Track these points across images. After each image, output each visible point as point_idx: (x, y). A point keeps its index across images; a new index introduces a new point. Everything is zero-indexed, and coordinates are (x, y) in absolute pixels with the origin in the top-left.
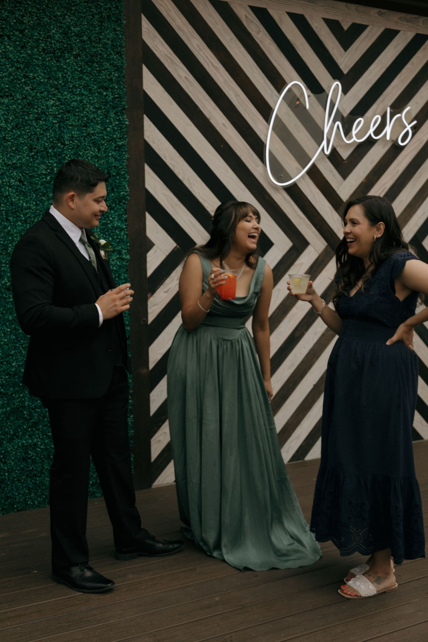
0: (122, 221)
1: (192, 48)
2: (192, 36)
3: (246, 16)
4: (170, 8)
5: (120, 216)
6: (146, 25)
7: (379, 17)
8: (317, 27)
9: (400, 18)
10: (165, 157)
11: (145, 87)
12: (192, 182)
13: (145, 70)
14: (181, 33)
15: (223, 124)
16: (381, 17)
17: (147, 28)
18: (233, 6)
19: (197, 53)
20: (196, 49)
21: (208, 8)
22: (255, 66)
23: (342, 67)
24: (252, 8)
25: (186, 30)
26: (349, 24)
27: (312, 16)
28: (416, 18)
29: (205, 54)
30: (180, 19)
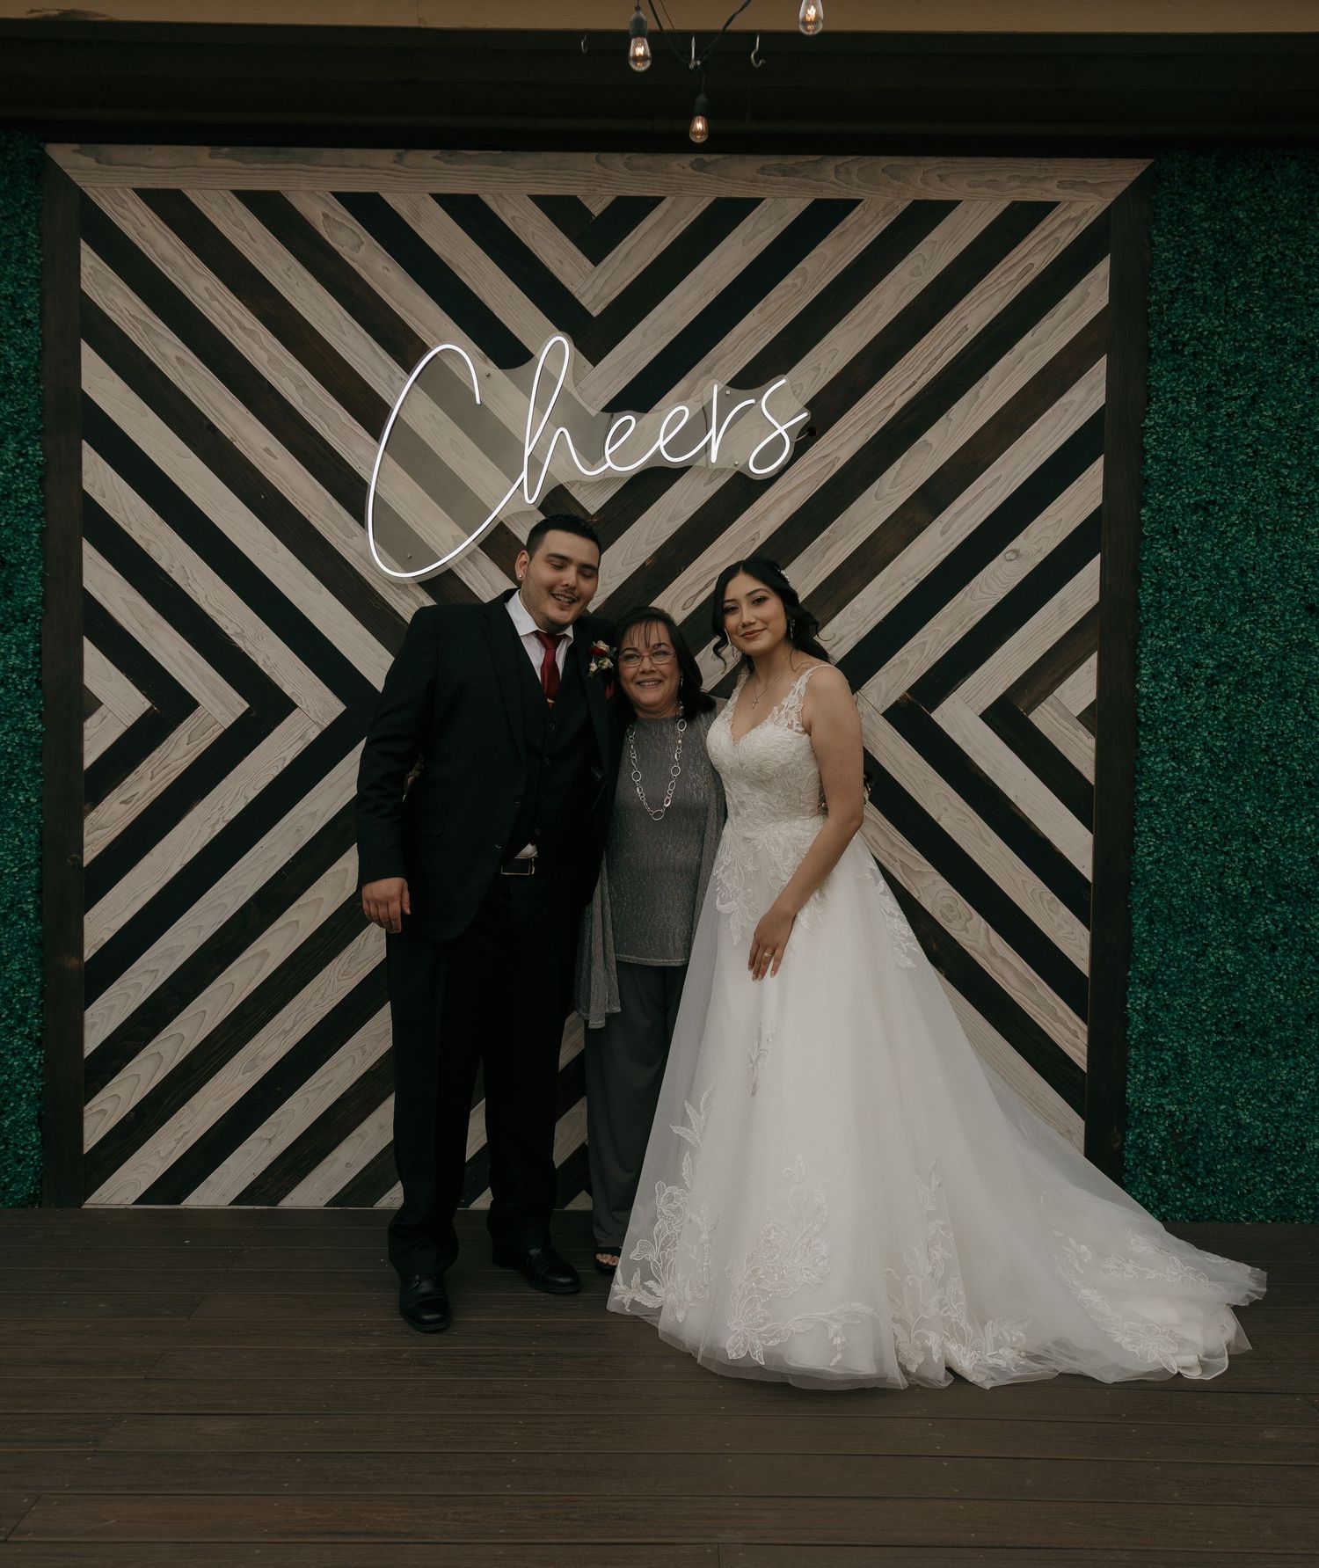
0: (25, 655)
1: (192, 294)
2: (197, 272)
3: (326, 216)
4: (144, 221)
5: (21, 646)
6: (89, 260)
7: (696, 173)
8: (513, 218)
9: (762, 170)
10: (129, 525)
11: (85, 386)
12: (190, 576)
13: (86, 350)
14: (168, 268)
15: (267, 450)
16: (703, 174)
17: (92, 267)
18: (293, 199)
19: (205, 305)
20: (202, 299)
21: (233, 211)
22: (346, 319)
23: (584, 302)
24: (340, 196)
25: (180, 261)
26: (608, 200)
27: (501, 195)
28: (816, 162)
29: (223, 307)
30: (168, 239)
